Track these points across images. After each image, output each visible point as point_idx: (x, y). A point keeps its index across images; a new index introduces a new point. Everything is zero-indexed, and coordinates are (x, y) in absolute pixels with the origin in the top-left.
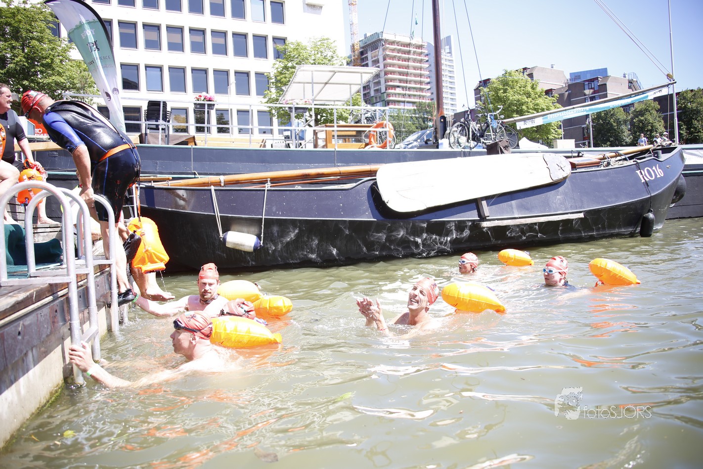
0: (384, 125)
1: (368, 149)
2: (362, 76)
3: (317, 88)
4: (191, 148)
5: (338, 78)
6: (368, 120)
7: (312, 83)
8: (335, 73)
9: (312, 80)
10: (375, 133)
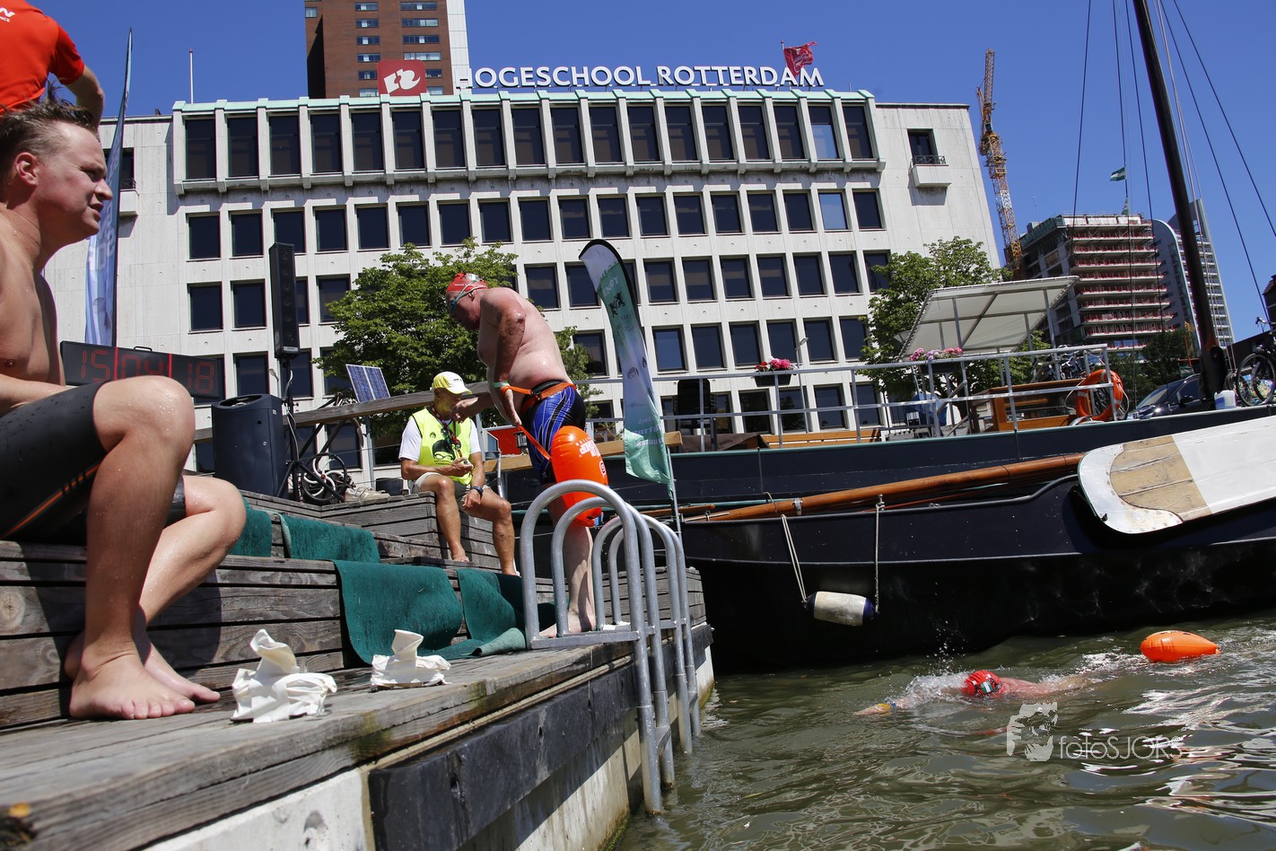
0: (1102, 376)
1: (1074, 425)
2: (1046, 295)
3: (965, 326)
4: (755, 455)
5: (1001, 303)
6: (1067, 375)
7: (957, 319)
8: (996, 295)
9: (956, 313)
10: (1087, 395)
